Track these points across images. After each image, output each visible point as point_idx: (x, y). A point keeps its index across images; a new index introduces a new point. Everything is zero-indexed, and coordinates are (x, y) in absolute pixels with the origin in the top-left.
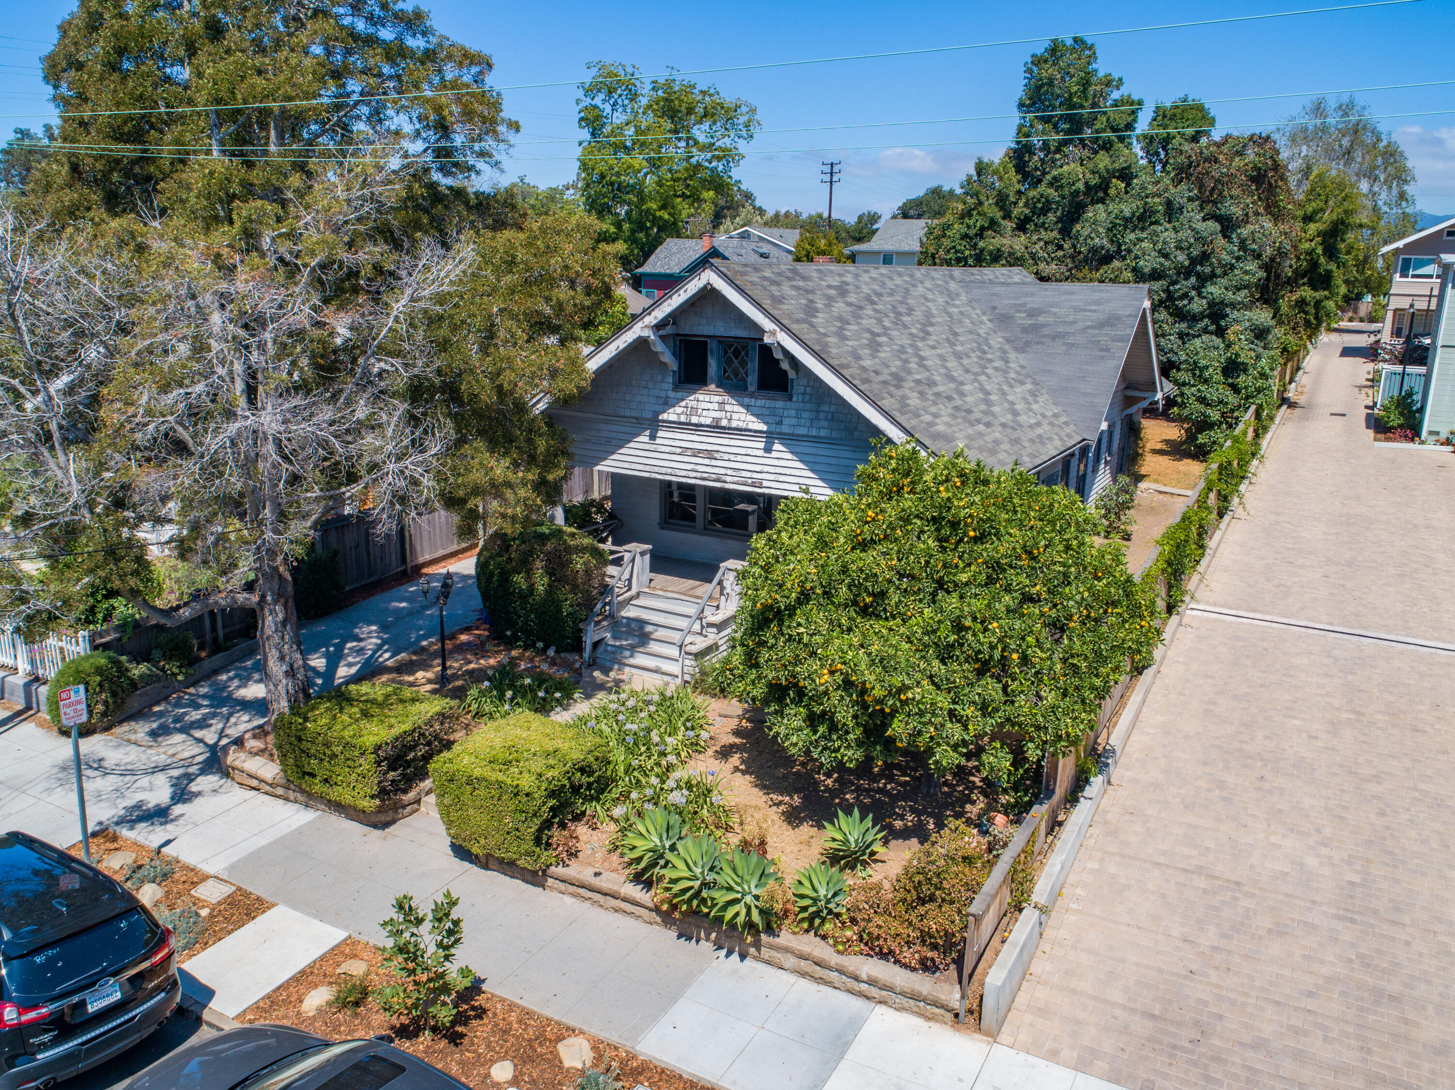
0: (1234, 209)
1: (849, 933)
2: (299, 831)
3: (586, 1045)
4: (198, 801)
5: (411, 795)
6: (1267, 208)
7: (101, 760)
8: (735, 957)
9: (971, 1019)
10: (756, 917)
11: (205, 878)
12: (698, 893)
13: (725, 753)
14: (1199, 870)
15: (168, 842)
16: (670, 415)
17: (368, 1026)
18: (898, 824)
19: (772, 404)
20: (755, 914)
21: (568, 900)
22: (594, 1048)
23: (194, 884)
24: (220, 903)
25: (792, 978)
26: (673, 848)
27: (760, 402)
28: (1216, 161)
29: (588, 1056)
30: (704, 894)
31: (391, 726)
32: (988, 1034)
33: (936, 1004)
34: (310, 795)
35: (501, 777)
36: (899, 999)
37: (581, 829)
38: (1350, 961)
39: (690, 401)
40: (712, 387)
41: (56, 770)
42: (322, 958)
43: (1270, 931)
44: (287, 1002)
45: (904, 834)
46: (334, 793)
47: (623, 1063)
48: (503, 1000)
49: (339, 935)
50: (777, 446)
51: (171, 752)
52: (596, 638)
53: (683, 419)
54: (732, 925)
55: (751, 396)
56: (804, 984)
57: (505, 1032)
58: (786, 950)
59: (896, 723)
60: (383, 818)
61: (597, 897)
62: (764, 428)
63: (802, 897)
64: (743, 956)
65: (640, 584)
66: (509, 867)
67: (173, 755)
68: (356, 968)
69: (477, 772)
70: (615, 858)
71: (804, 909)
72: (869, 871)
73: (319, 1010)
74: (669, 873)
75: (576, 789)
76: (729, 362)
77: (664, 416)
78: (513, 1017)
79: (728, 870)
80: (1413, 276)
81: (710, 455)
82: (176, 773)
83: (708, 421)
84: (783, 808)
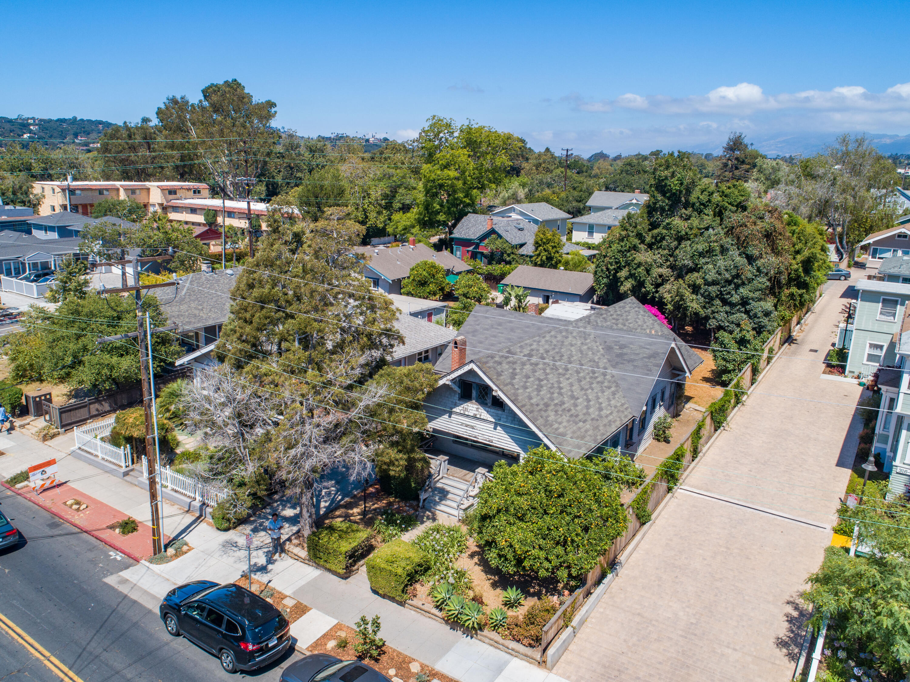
0: (754, 252)
1: (506, 633)
2: (315, 579)
3: (418, 665)
4: (276, 563)
5: (356, 567)
6: (772, 250)
7: (236, 543)
8: (469, 637)
9: (544, 664)
10: (476, 625)
11: (286, 597)
12: (457, 616)
13: (472, 556)
14: (639, 614)
15: (270, 581)
16: (457, 410)
17: (349, 655)
18: (532, 590)
19: (497, 412)
20: (475, 624)
21: (413, 612)
22: (421, 666)
23: (282, 599)
24: (293, 607)
25: (488, 646)
26: (449, 598)
27: (492, 411)
28: (746, 226)
29: (419, 668)
30: (459, 616)
31: (350, 543)
32: (549, 669)
33: (532, 658)
34: (318, 565)
35: (390, 568)
36: (521, 656)
37: (418, 586)
38: (679, 652)
39: (465, 405)
40: (474, 401)
41: (221, 547)
42: (331, 629)
43: (655, 640)
44: (321, 645)
45: (533, 595)
46: (328, 566)
47: (430, 672)
48: (391, 648)
49: (335, 622)
50: (499, 428)
51: (261, 540)
52: (425, 497)
53: (462, 412)
54: (468, 627)
55: (489, 407)
56: (492, 648)
57: (392, 659)
58: (486, 637)
59: (525, 562)
60: (346, 576)
61: (423, 612)
62: (494, 420)
63: (492, 619)
64: (472, 637)
65: (443, 474)
66: (392, 599)
67: (262, 542)
68: (343, 634)
69: (382, 566)
70: (429, 598)
71: (492, 623)
72: (518, 609)
73: (332, 648)
74: (447, 608)
75: (416, 572)
76: (481, 393)
77: (454, 410)
78: (395, 654)
79: (467, 609)
80: (879, 258)
81: (473, 427)
82: (266, 550)
83: (472, 415)
84: (491, 581)
